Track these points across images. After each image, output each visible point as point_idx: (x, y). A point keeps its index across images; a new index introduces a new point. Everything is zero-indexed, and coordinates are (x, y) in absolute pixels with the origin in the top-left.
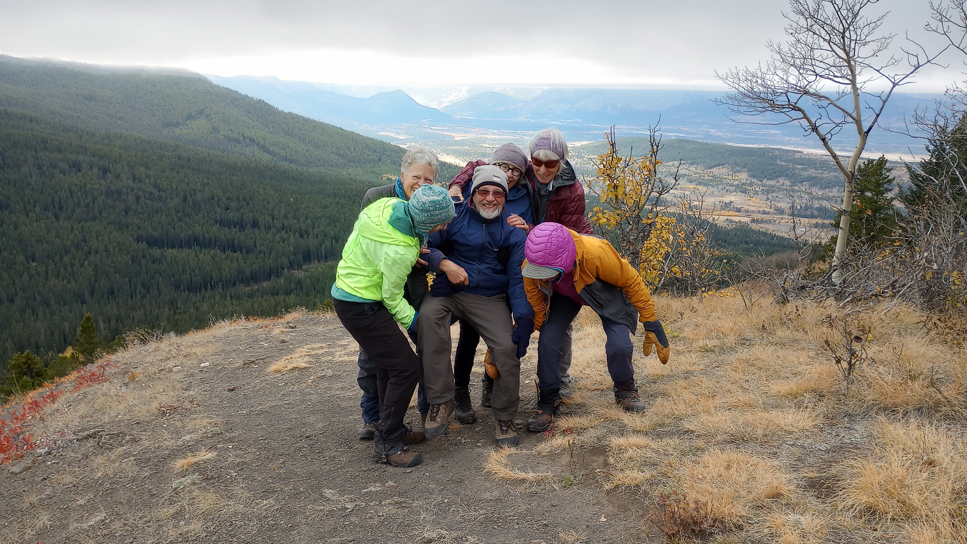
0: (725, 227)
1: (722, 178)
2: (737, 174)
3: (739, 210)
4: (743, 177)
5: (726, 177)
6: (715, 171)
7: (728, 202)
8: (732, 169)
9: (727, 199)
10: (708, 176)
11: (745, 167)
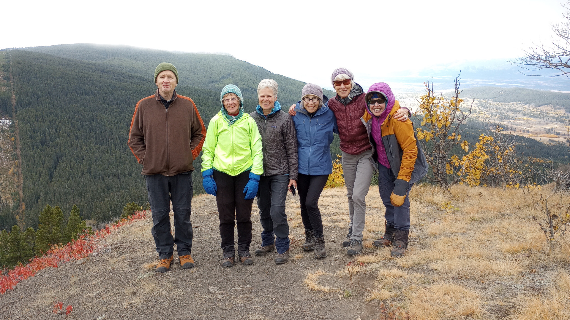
0: (548, 145)
1: (546, 113)
2: (557, 110)
3: (558, 134)
4: (562, 112)
5: (550, 112)
6: (542, 108)
7: (550, 128)
8: (554, 107)
9: (550, 126)
10: (537, 111)
11: (563, 106)
